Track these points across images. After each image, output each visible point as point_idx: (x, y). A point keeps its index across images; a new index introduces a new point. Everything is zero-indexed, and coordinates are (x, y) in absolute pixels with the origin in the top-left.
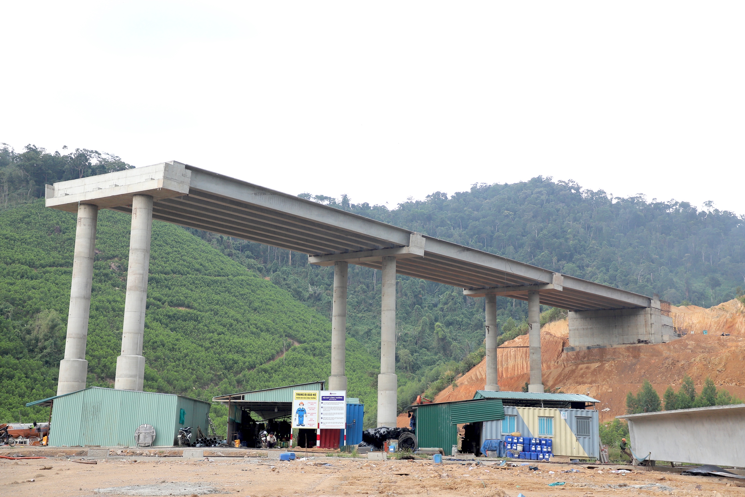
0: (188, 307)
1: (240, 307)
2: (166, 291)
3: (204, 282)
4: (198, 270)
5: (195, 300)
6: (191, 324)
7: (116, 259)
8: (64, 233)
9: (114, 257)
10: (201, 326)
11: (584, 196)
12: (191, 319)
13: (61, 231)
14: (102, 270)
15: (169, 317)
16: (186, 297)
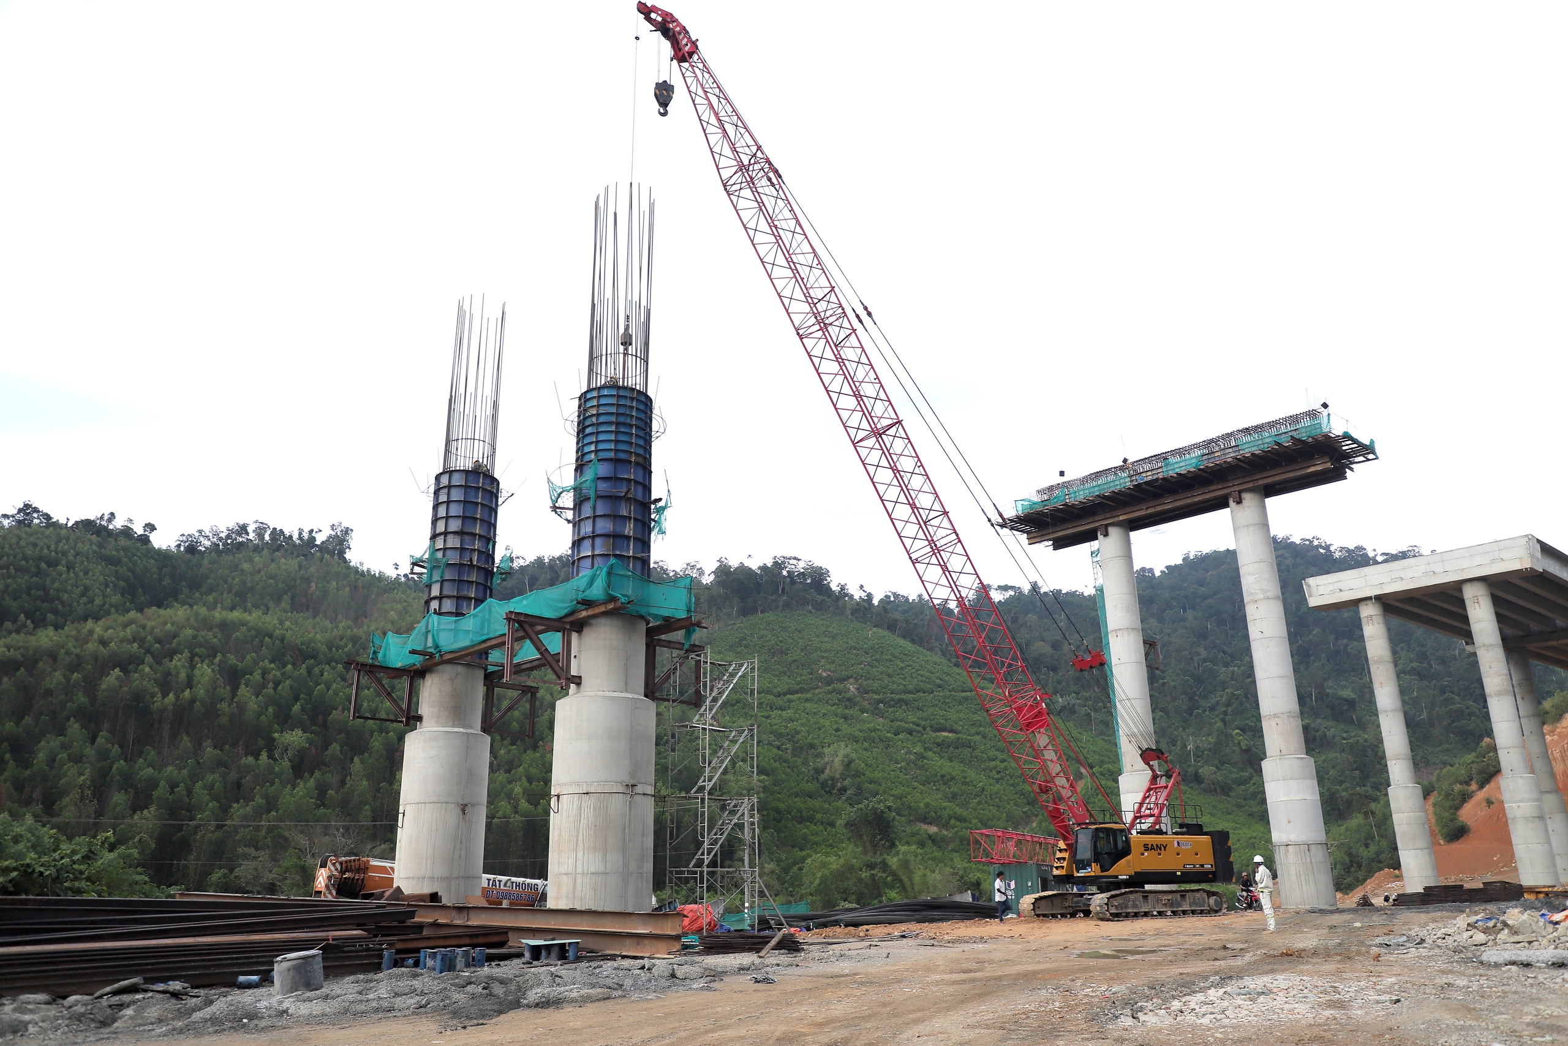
0: (951, 731)
2: (920, 714)
3: (955, 700)
4: (940, 686)
5: (956, 723)
6: (967, 751)
7: (851, 680)
8: (786, 654)
9: (848, 678)
10: (977, 752)
11: (1337, 555)
12: (963, 745)
13: (782, 652)
14: (843, 694)
15: (938, 744)
16: (946, 720)
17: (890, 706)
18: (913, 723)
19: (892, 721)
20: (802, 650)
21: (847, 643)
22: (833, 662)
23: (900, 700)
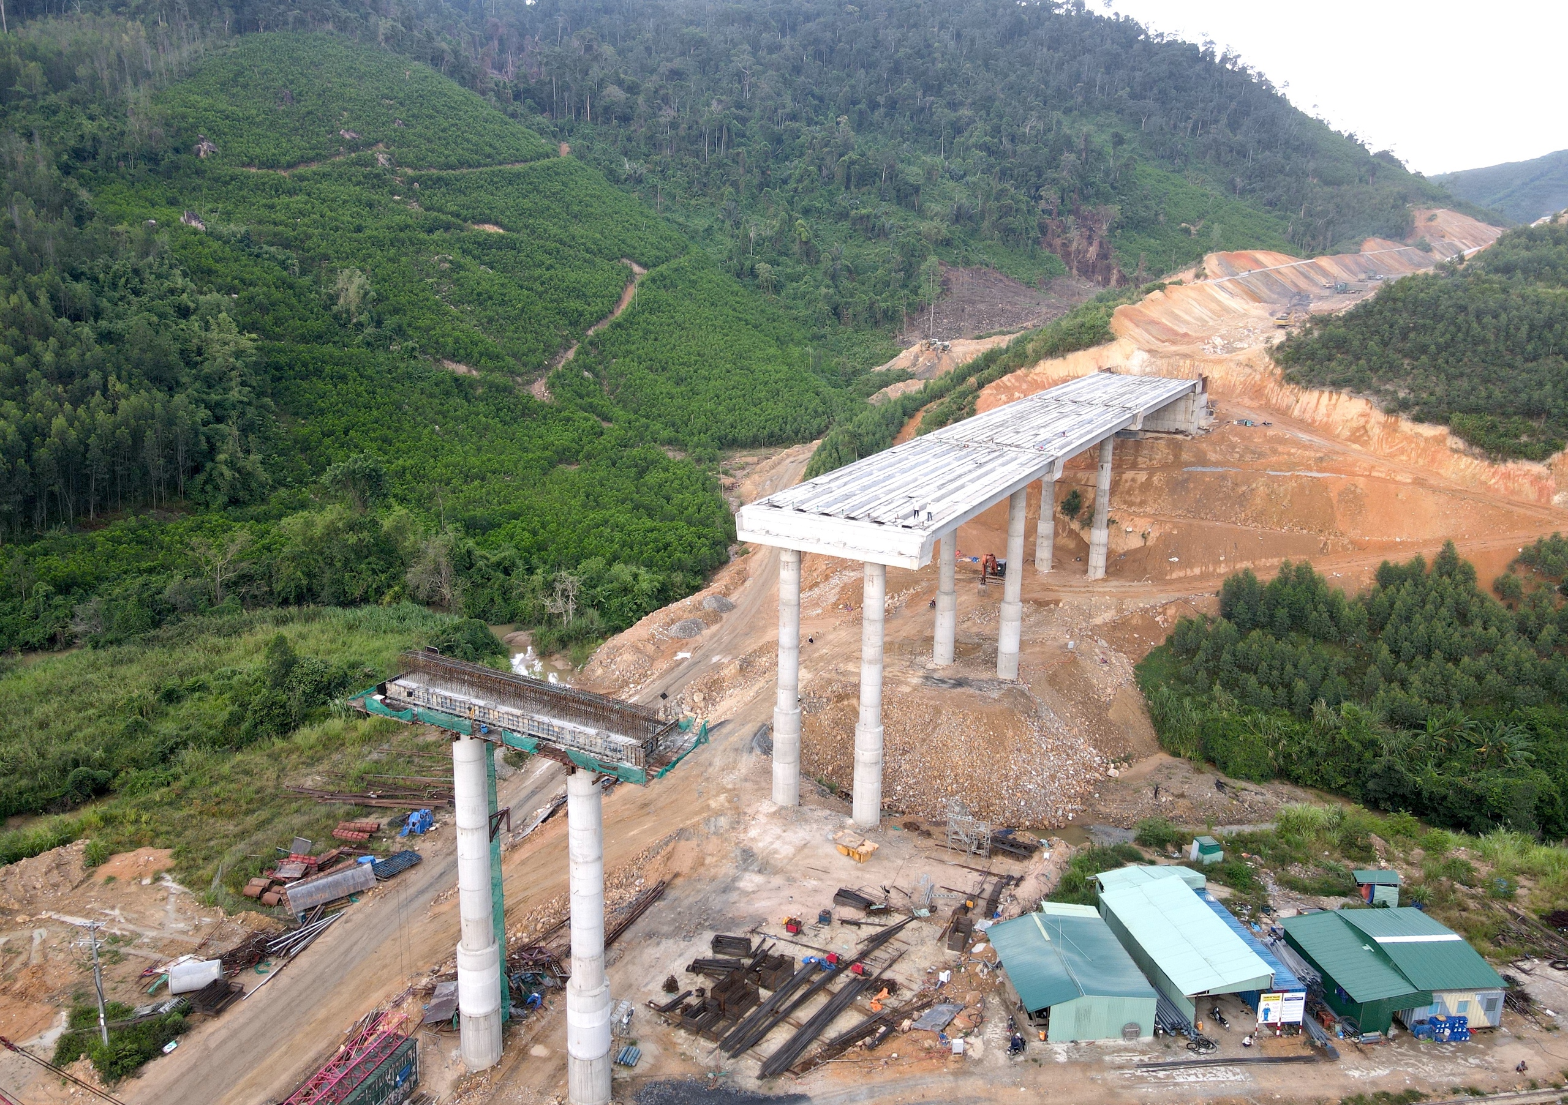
1: (556, 216)
2: (462, 199)
4: (489, 156)
5: (502, 212)
6: (510, 254)
7: (381, 146)
8: (298, 102)
9: (377, 142)
10: (522, 256)
12: (506, 245)
13: (292, 98)
14: (370, 167)
15: (479, 244)
16: (491, 209)
17: (427, 187)
18: (452, 214)
19: (427, 209)
20: (319, 95)
21: (377, 88)
22: (359, 118)
23: (439, 179)
